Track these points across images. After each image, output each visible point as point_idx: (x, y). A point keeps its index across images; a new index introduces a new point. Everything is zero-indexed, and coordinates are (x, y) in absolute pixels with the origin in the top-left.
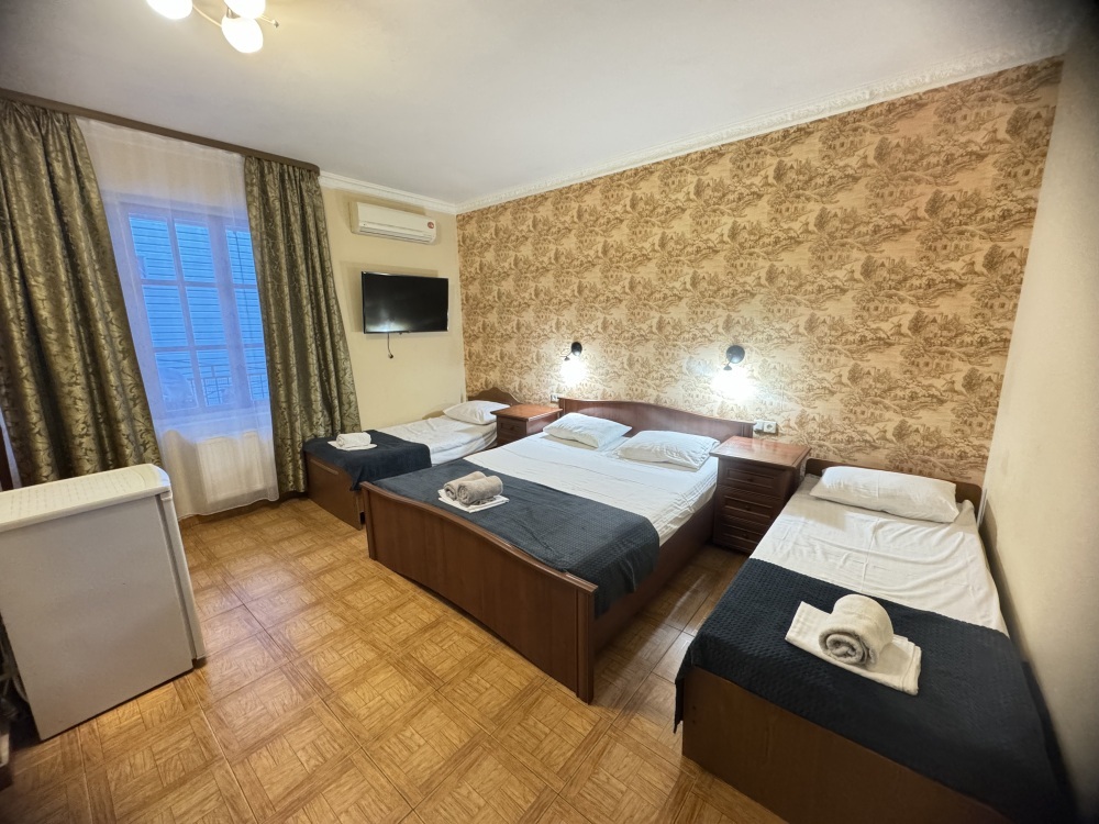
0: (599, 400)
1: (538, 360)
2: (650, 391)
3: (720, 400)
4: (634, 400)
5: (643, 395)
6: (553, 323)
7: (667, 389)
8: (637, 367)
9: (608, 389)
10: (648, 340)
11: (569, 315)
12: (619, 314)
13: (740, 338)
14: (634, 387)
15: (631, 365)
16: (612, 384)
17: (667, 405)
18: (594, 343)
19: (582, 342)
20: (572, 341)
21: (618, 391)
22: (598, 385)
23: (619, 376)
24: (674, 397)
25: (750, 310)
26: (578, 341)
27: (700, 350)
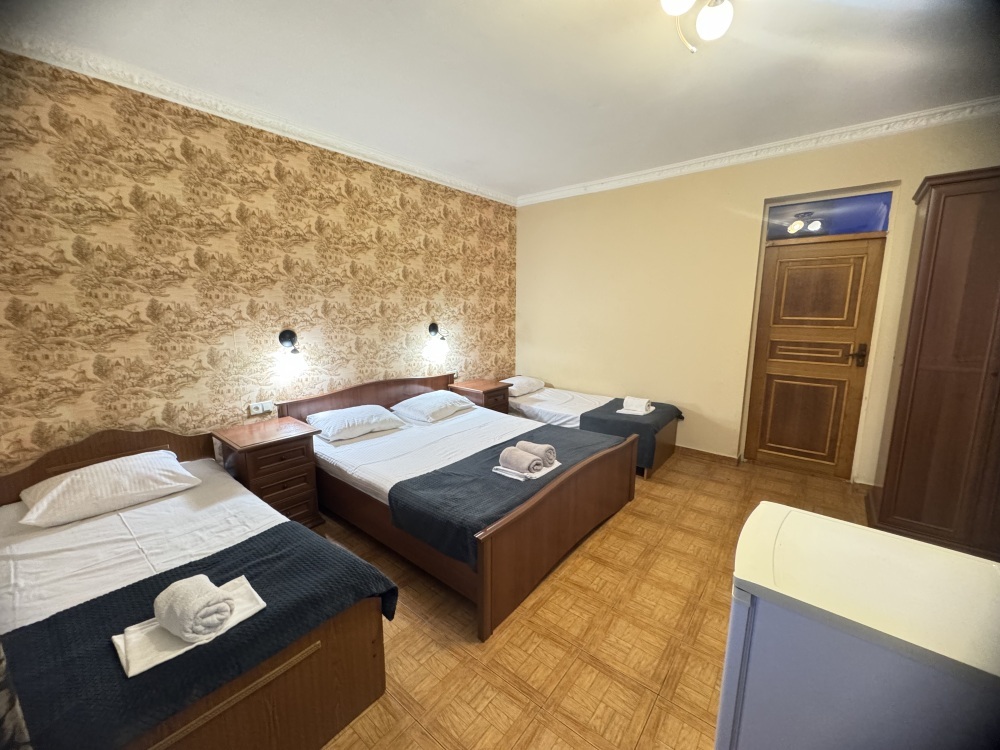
0: (326, 392)
1: (213, 361)
2: (380, 369)
3: (428, 363)
4: (366, 382)
5: (373, 374)
6: (244, 307)
7: (393, 364)
8: (365, 348)
9: (335, 378)
10: (372, 323)
11: (270, 296)
12: (342, 297)
13: (436, 318)
14: (364, 369)
15: (358, 348)
16: (340, 371)
17: (394, 377)
18: (313, 330)
19: (296, 329)
20: (280, 329)
21: (347, 377)
22: (322, 377)
23: (348, 361)
24: (399, 370)
25: (439, 299)
26: (291, 328)
27: (413, 328)
